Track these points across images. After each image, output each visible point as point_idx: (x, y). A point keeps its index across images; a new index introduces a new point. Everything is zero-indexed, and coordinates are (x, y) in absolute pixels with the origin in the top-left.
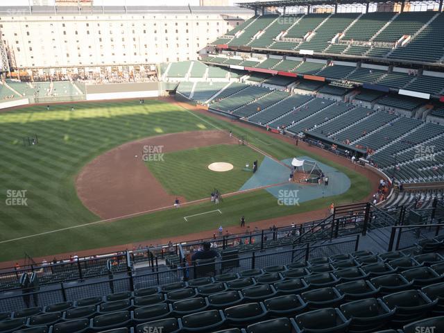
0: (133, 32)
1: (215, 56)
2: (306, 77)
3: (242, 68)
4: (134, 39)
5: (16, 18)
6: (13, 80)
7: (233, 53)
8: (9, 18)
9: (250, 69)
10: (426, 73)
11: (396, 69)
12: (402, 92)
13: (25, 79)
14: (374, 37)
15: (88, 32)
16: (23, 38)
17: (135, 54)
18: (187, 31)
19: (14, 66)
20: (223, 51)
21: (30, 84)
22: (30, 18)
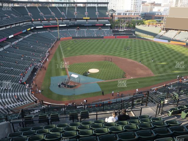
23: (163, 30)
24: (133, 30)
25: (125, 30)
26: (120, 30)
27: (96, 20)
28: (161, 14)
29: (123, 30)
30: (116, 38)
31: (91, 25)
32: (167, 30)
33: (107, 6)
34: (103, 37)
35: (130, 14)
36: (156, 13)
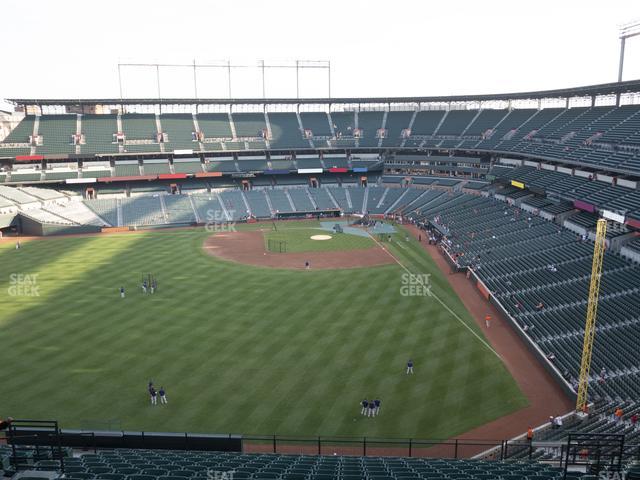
1: (6, 173)
2: (197, 176)
3: (94, 180)
7: (40, 165)
9: (107, 180)
10: (298, 157)
11: (272, 157)
12: (300, 171)
14: (234, 134)
20: (14, 166)
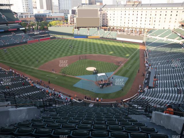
0: (151, 15)
3: (180, 35)
4: (150, 18)
5: (112, 9)
6: (102, 29)
8: (110, 9)
9: (182, 36)
13: (105, 30)
15: (133, 14)
16: (112, 16)
17: (150, 24)
18: (177, 15)
19: (108, 25)
21: (106, 31)
22: (116, 9)
23: (75, 29)
24: (47, 32)
25: (40, 32)
26: (35, 33)
27: (6, 25)
28: (51, 16)
29: (38, 33)
30: (39, 41)
31: (3, 31)
32: (78, 28)
33: (9, 8)
34: (26, 42)
35: (26, 17)
36: (47, 15)
